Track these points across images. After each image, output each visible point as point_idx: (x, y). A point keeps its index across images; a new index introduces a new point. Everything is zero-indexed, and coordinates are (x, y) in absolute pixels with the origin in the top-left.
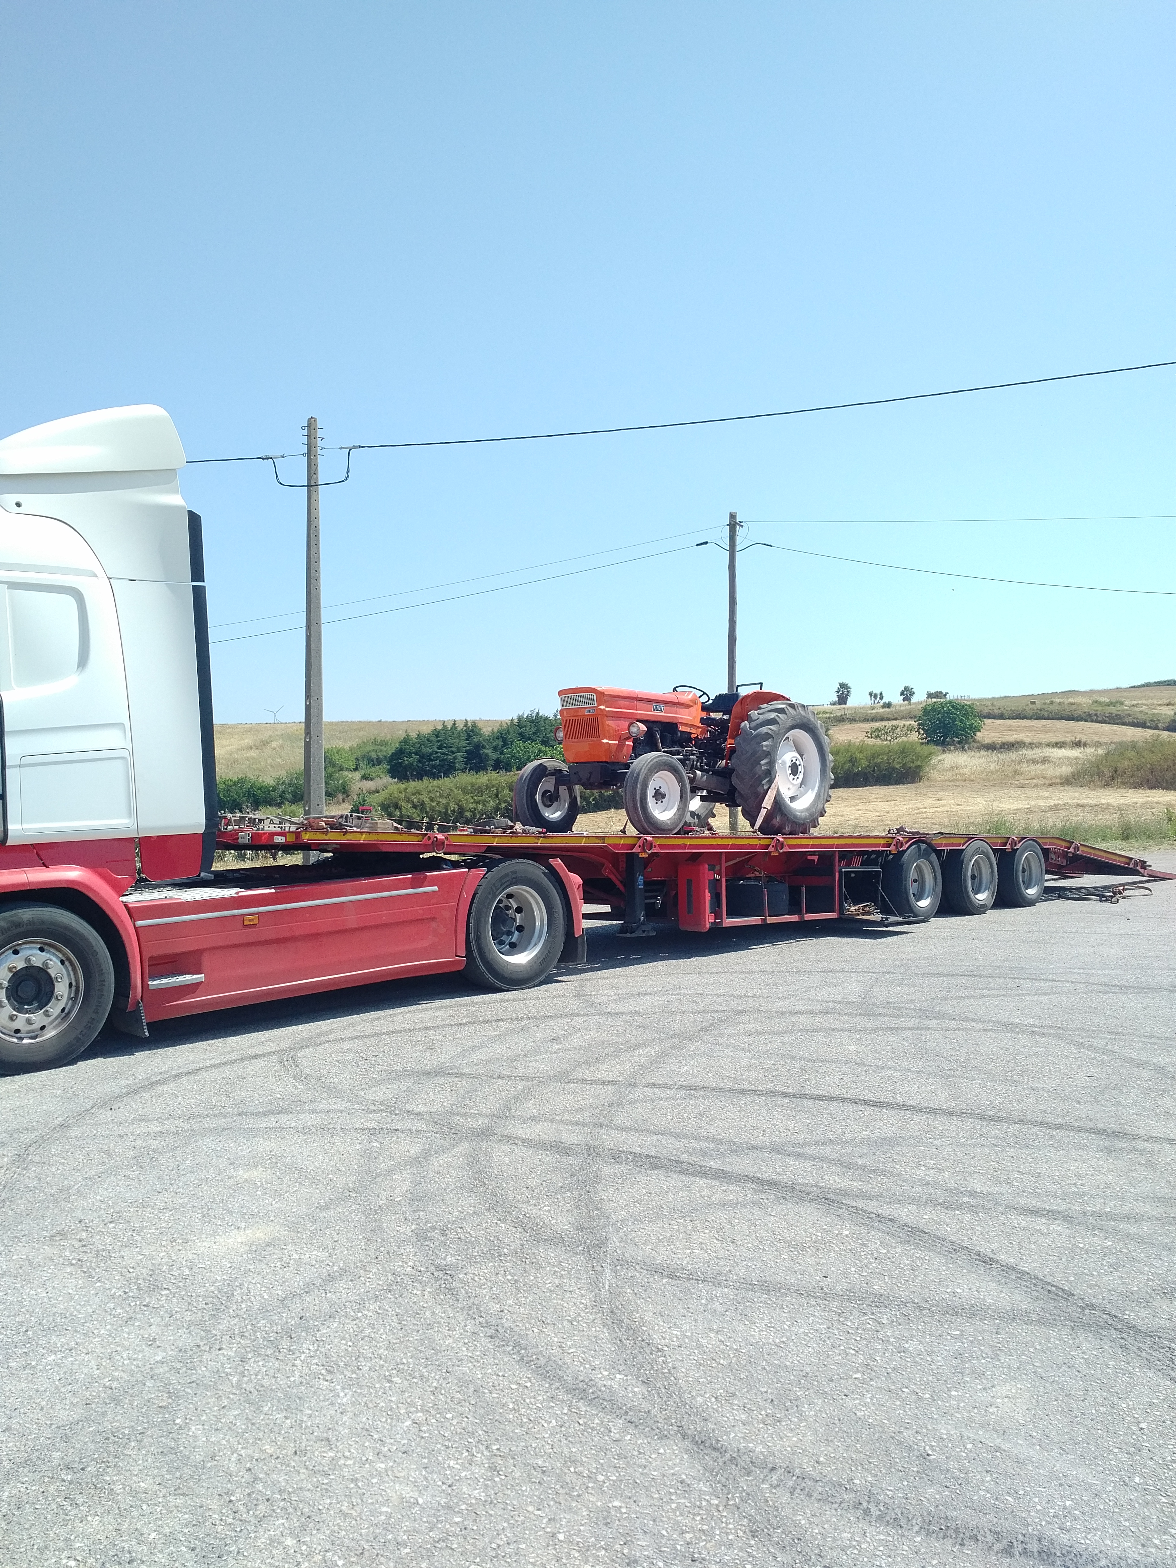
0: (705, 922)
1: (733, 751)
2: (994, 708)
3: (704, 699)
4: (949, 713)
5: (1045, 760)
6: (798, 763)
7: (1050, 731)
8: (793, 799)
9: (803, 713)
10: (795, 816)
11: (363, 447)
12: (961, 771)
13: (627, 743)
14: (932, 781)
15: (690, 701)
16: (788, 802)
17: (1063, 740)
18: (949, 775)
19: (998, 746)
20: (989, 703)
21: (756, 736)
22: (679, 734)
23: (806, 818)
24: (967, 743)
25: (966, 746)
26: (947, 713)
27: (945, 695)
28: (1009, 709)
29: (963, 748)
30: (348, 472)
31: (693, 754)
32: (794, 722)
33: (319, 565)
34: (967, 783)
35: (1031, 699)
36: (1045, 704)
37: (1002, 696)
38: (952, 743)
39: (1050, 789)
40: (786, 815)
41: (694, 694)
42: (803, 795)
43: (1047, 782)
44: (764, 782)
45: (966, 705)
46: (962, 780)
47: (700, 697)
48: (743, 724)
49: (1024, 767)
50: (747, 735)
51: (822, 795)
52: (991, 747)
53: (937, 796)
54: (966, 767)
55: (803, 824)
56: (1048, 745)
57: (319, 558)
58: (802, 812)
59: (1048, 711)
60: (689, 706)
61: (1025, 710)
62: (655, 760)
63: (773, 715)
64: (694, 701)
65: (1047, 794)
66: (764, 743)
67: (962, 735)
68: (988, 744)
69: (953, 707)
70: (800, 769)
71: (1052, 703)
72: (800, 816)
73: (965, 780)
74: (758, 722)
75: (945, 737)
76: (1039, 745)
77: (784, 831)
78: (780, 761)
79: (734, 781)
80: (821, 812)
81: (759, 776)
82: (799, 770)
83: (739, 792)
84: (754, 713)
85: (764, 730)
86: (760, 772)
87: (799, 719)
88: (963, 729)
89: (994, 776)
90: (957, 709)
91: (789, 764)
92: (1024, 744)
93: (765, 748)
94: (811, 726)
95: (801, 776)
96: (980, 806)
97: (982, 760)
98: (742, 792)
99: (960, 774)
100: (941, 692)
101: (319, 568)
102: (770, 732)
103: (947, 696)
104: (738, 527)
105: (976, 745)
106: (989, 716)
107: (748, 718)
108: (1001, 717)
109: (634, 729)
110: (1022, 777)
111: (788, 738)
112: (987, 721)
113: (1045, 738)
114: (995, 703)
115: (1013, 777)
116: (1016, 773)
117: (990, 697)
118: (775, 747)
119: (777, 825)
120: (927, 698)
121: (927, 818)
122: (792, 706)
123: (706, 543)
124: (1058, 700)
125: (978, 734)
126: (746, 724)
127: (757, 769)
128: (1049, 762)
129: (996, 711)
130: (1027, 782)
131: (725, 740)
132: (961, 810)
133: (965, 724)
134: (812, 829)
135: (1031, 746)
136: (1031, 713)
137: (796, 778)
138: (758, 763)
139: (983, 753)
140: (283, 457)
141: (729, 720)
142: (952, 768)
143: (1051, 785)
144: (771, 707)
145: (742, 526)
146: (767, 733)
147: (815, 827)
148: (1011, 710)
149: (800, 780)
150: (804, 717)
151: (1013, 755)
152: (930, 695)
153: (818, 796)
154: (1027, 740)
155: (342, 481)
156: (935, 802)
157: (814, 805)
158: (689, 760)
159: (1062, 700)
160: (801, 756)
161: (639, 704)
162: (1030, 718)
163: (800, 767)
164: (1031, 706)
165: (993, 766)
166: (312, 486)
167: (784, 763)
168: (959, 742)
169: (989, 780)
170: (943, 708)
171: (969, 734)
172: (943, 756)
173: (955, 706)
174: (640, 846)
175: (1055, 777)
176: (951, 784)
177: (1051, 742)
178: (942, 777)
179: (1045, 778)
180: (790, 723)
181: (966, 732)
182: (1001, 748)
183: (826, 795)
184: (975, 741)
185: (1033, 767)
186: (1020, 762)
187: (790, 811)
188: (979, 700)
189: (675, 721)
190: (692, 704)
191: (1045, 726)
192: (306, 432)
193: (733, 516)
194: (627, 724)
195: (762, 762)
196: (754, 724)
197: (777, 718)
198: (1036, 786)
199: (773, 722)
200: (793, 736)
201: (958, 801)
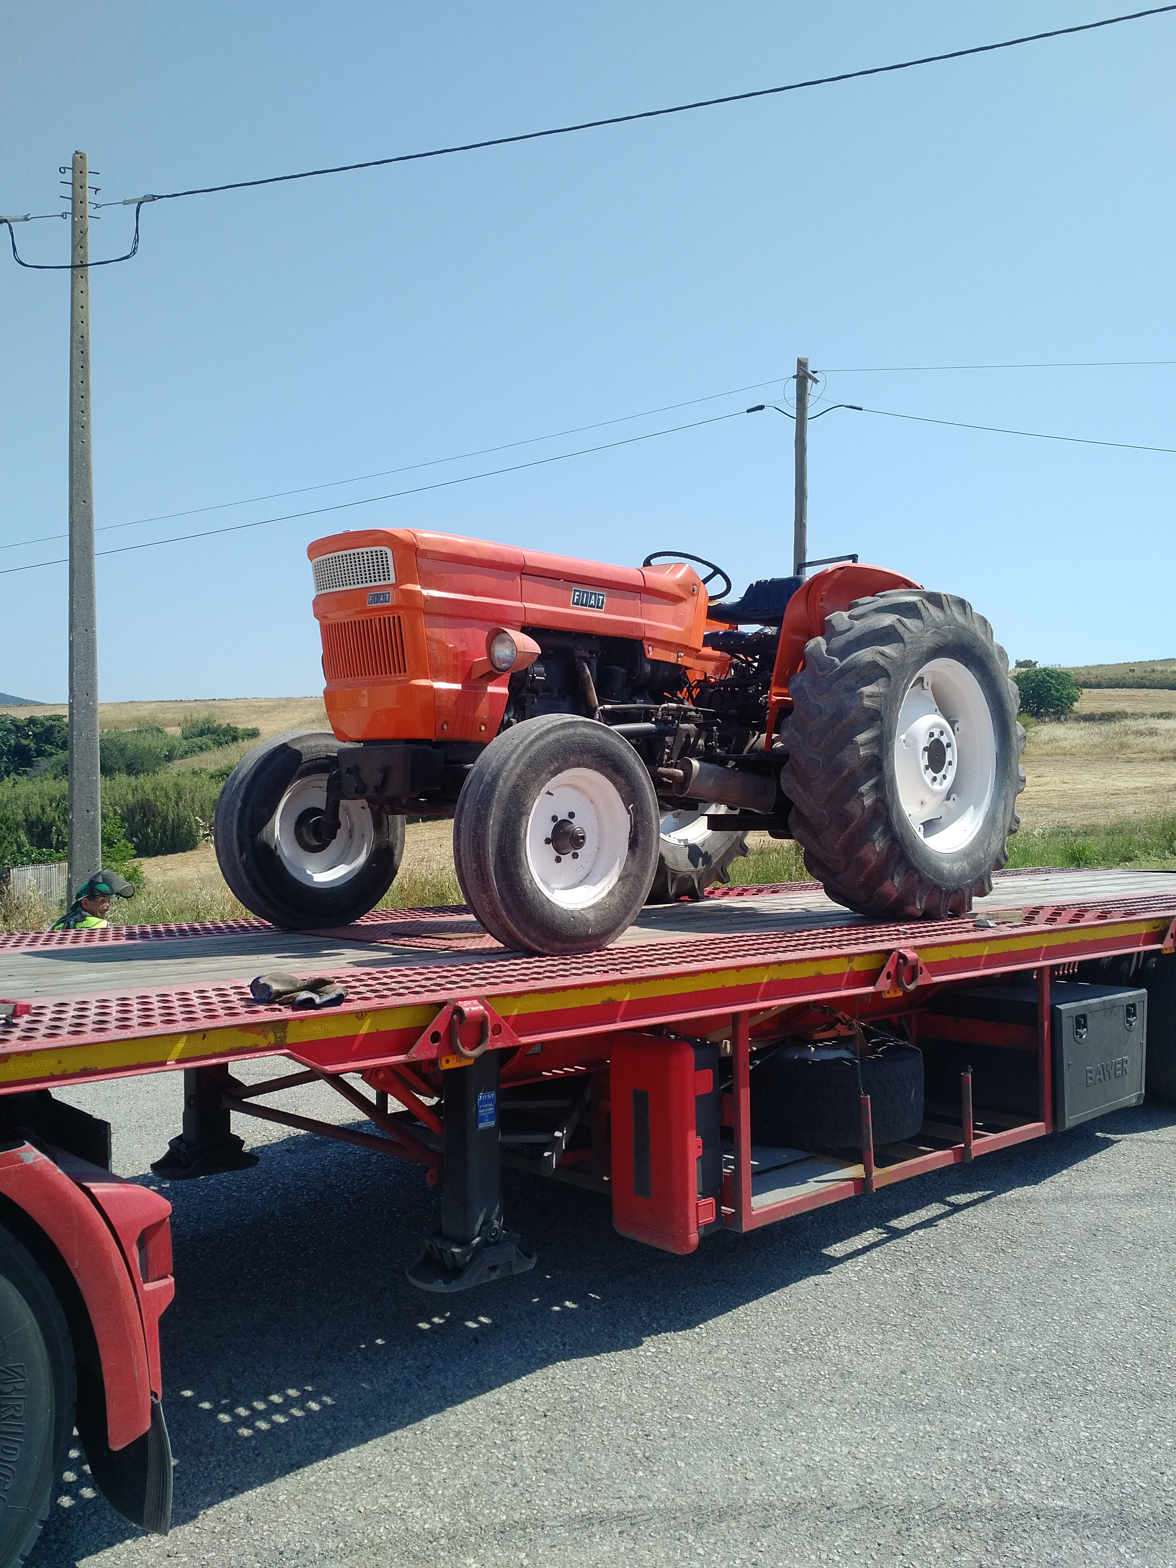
0: (686, 1226)
1: (785, 709)
2: (1090, 676)
3: (717, 586)
4: (1044, 681)
5: (1153, 732)
6: (944, 740)
7: (1153, 701)
8: (930, 826)
9: (960, 618)
10: (938, 872)
11: (160, 197)
12: (1061, 743)
13: (490, 689)
14: (1029, 755)
15: (679, 585)
16: (920, 835)
17: (1167, 710)
18: (1047, 748)
19: (1097, 717)
20: (1084, 672)
21: (844, 671)
22: (648, 668)
23: (962, 877)
24: (1063, 713)
25: (1063, 717)
26: (1042, 682)
27: (1035, 664)
28: (1107, 677)
29: (1059, 719)
30: (136, 241)
31: (687, 719)
32: (938, 639)
33: (87, 403)
34: (1068, 758)
35: (1130, 668)
36: (1145, 672)
37: (1096, 664)
38: (1047, 714)
39: (1163, 764)
40: (917, 871)
41: (691, 572)
42: (954, 817)
43: (1159, 756)
44: (864, 788)
45: (1062, 672)
46: (1061, 754)
47: (705, 581)
48: (811, 644)
49: (1131, 739)
50: (822, 668)
51: (1000, 817)
52: (1090, 718)
53: (1037, 772)
54: (1066, 739)
55: (955, 892)
56: (1153, 716)
57: (87, 390)
58: (955, 861)
59: (1149, 679)
60: (676, 599)
61: (1124, 678)
62: (552, 737)
63: (888, 620)
64: (690, 588)
65: (1162, 771)
66: (867, 690)
67: (1058, 705)
68: (1086, 715)
69: (1048, 675)
70: (951, 755)
71: (1153, 671)
72: (950, 872)
73: (1065, 755)
74: (850, 636)
75: (1039, 708)
76: (1142, 716)
77: (910, 909)
78: (903, 737)
79: (788, 783)
80: (998, 861)
81: (852, 774)
82: (948, 759)
83: (798, 812)
84: (840, 618)
85: (866, 655)
86: (854, 763)
87: (949, 631)
88: (1059, 699)
89: (1098, 750)
90: (1052, 677)
91: (925, 742)
92: (1126, 714)
93: (867, 702)
94: (978, 652)
95: (950, 772)
96: (1090, 785)
97: (1083, 733)
98: (806, 811)
99: (1059, 747)
100: (1030, 661)
101: (87, 407)
102: (881, 661)
103: (1037, 665)
104: (810, 381)
105: (1072, 716)
106: (1086, 685)
107: (825, 629)
108: (1099, 686)
109: (502, 651)
110: (1129, 751)
111: (921, 680)
112: (1085, 690)
113: (1149, 708)
114: (1091, 671)
115: (1119, 751)
116: (1122, 746)
117: (1083, 666)
118: (892, 700)
119: (895, 895)
120: (1016, 667)
121: (1031, 799)
122: (935, 599)
123: (761, 408)
124: (1160, 668)
125: (1075, 704)
126: (818, 645)
127: (846, 754)
128: (1156, 735)
129: (1092, 680)
130: (1135, 756)
131: (767, 687)
132: (1070, 790)
133: (1062, 694)
134: (975, 899)
135: (1134, 716)
136: (1131, 681)
137: (939, 776)
138: (847, 738)
139: (1082, 724)
140: (26, 219)
141: (775, 638)
142: (1050, 741)
143: (1162, 760)
144: (880, 602)
145: (816, 381)
146: (874, 665)
147: (982, 894)
148: (1109, 678)
149: (947, 783)
150: (964, 628)
151: (1115, 726)
152: (1019, 665)
153: (991, 820)
154: (1129, 710)
155: (127, 257)
156: (1036, 780)
157: (981, 843)
158: (674, 733)
159: (1164, 668)
160: (952, 724)
161: (529, 585)
162: (1131, 687)
163: (949, 751)
164: (1131, 674)
165: (1096, 739)
166: (79, 267)
167: (912, 741)
168: (1054, 713)
169: (1091, 754)
170: (1037, 676)
171: (1066, 704)
172: (1038, 728)
173: (1049, 673)
174: (435, 1037)
175: (1166, 751)
176: (1050, 758)
177: (1155, 713)
178: (1040, 751)
179: (1155, 751)
180: (929, 641)
181: (1062, 702)
182: (1100, 719)
183: (1009, 817)
184: (1072, 711)
185: (1141, 739)
186: (1126, 734)
187: (927, 860)
188: (1073, 669)
189: (636, 634)
190: (682, 594)
191: (1147, 695)
192: (68, 176)
193: (802, 364)
194: (483, 635)
195: (861, 738)
196: (838, 642)
197: (899, 627)
198: (1145, 760)
199: (888, 635)
200: (934, 674)
201: (1066, 778)
